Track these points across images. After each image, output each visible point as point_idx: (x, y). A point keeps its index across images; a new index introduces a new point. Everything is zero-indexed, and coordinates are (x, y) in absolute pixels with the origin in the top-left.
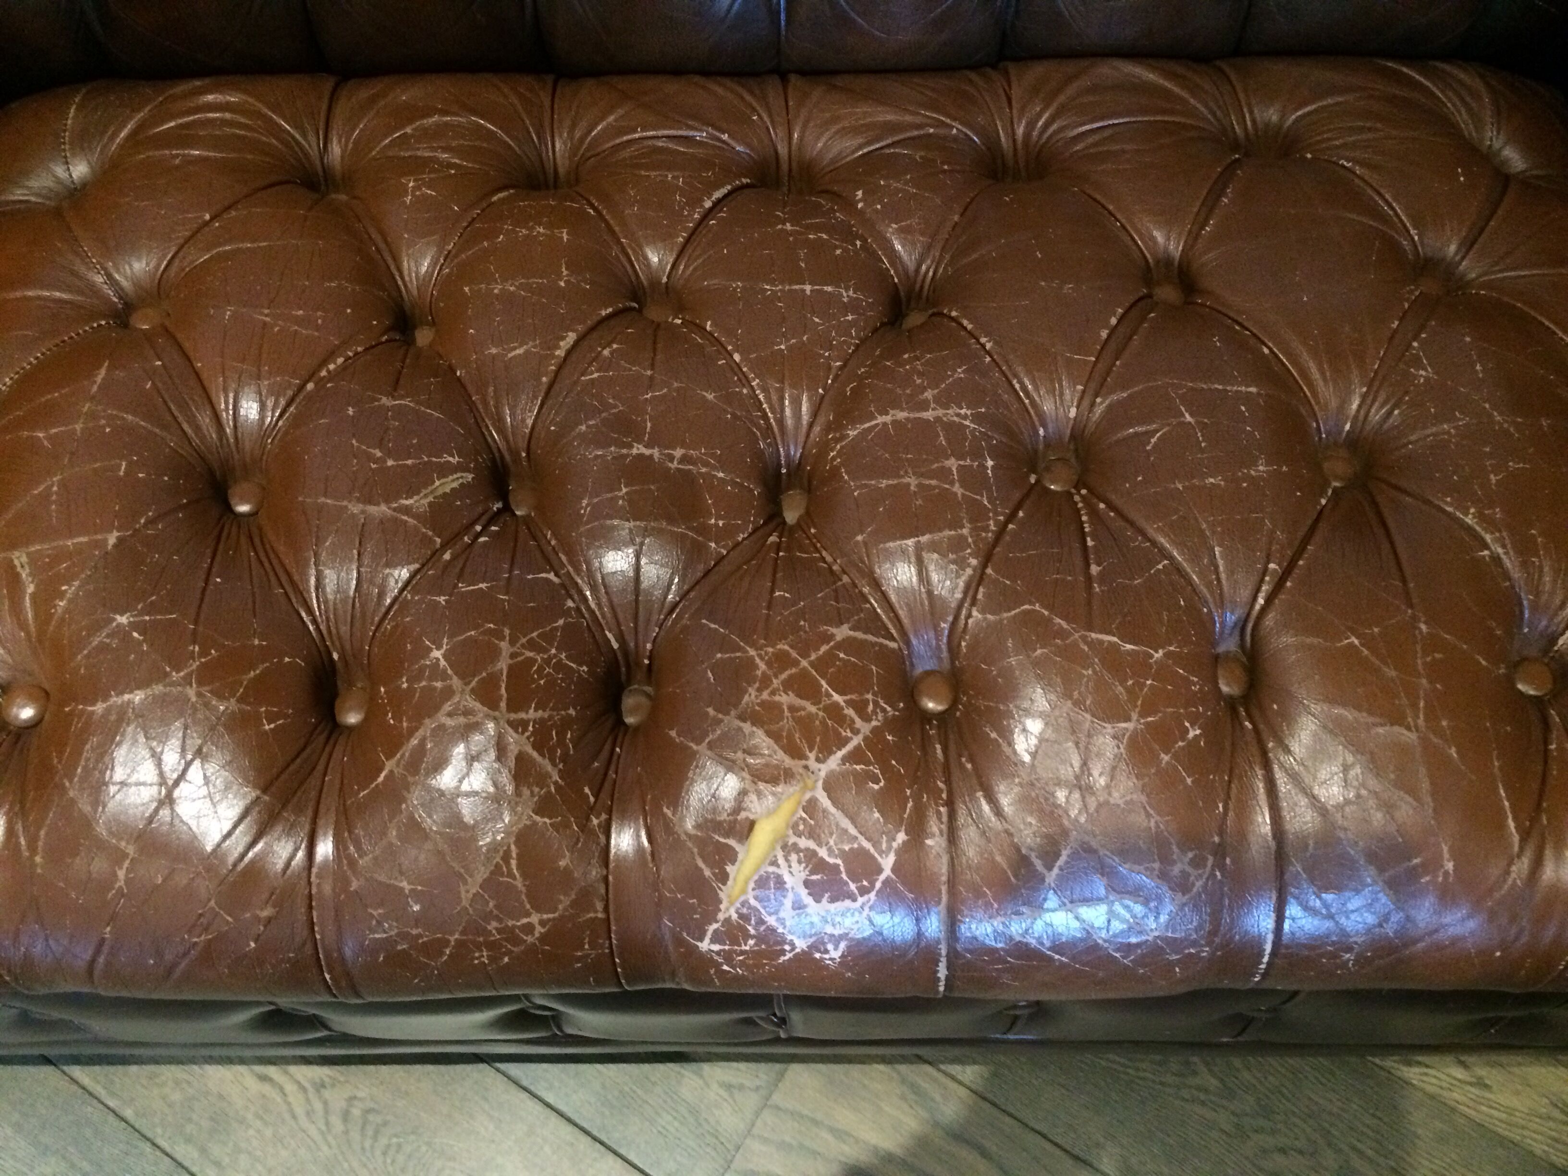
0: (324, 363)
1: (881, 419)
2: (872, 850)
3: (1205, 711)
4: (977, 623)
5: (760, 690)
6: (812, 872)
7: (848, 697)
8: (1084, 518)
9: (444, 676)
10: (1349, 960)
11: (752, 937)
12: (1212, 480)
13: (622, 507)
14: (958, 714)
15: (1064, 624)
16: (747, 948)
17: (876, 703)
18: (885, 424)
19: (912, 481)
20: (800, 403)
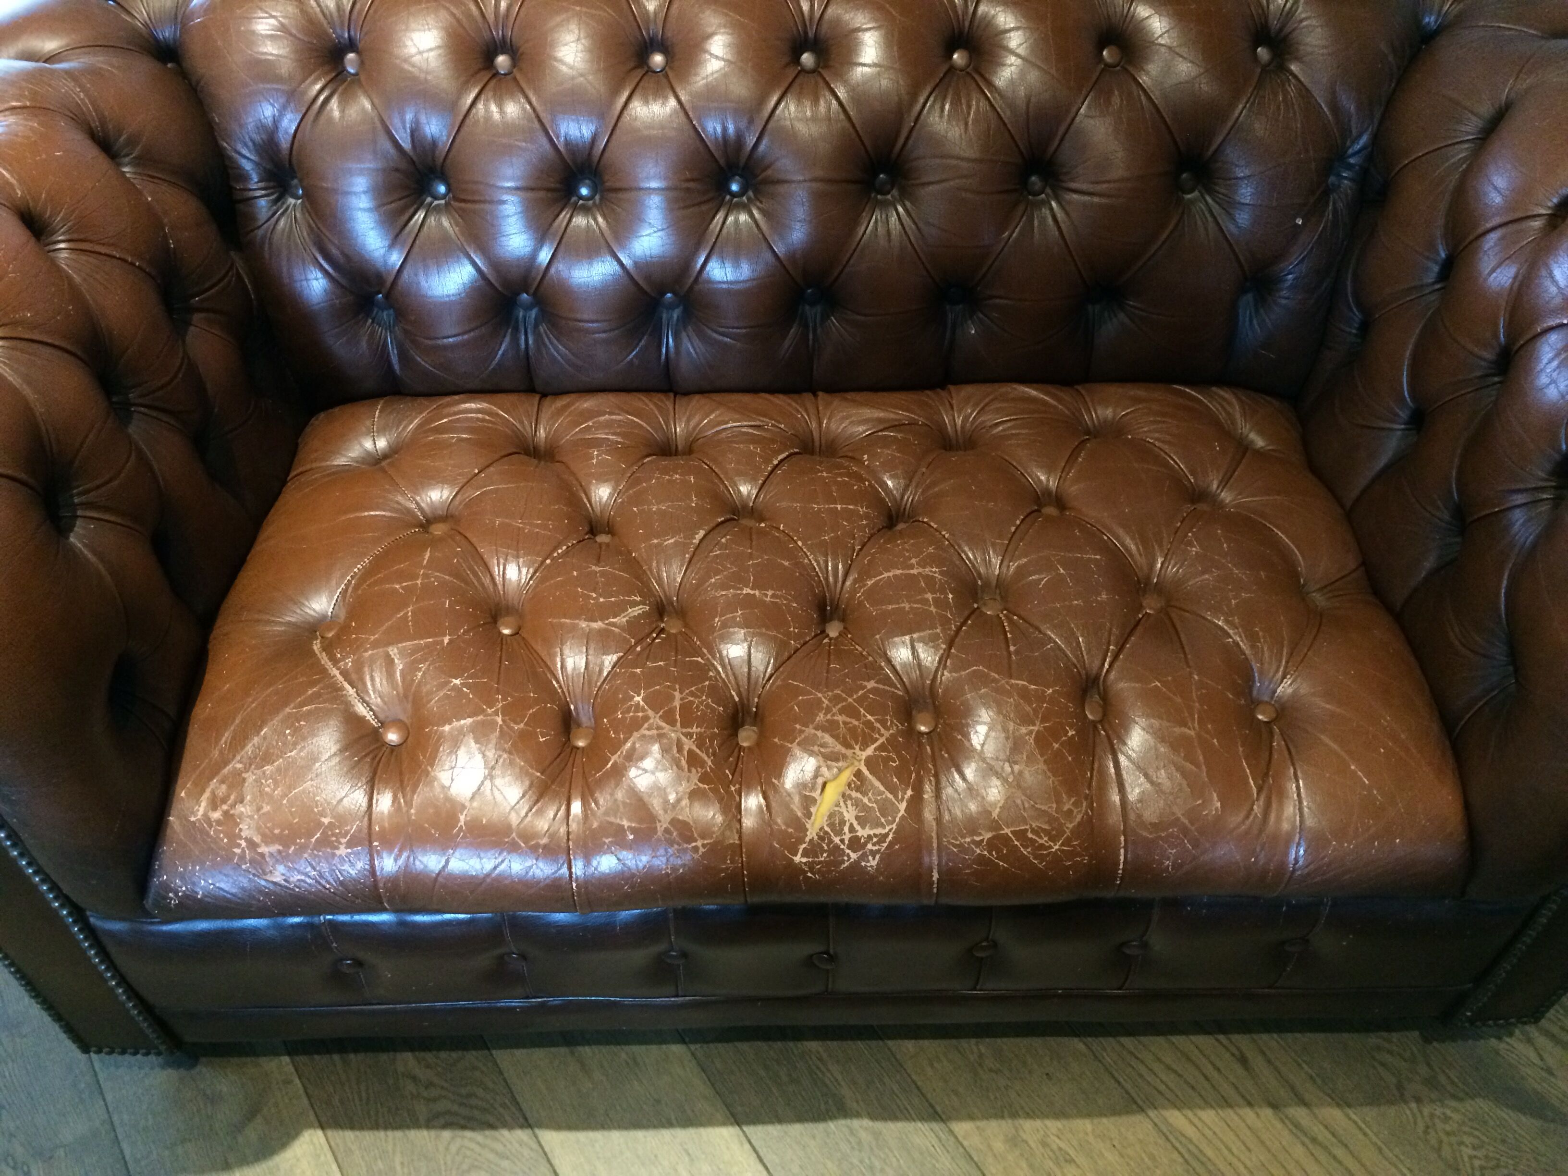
0: (555, 549)
1: (886, 575)
2: (893, 800)
3: (1078, 723)
4: (948, 678)
5: (826, 714)
6: (859, 812)
7: (876, 717)
8: (1006, 624)
9: (643, 710)
10: (1168, 865)
11: (826, 851)
12: (1076, 602)
13: (739, 622)
14: (939, 730)
15: (996, 676)
16: (822, 859)
17: (892, 722)
18: (889, 577)
19: (907, 606)
20: (838, 568)
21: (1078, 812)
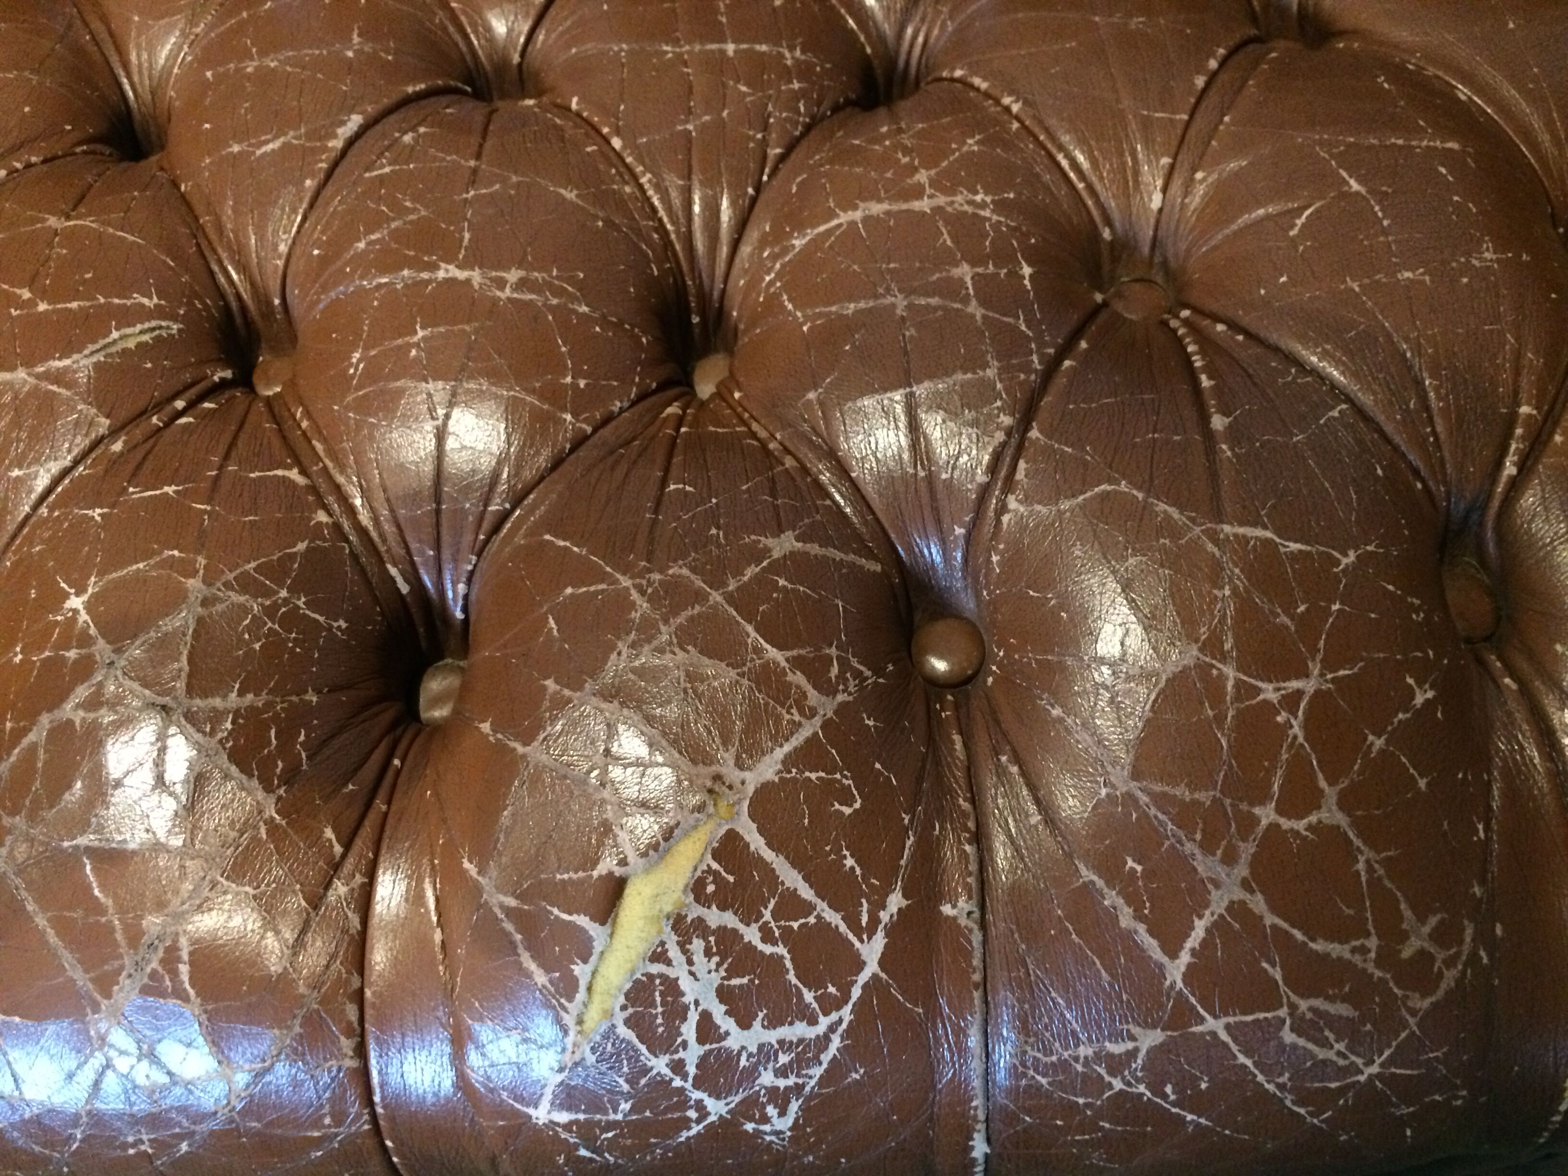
1: (844, 218)
2: (843, 928)
3: (1439, 656)
4: (1019, 519)
5: (636, 647)
6: (731, 973)
7: (795, 653)
8: (1191, 349)
9: (83, 641)
11: (626, 1096)
12: (1408, 274)
13: (417, 359)
14: (990, 680)
15: (1174, 513)
16: (620, 1117)
17: (844, 664)
18: (852, 224)
19: (900, 302)
20: (718, 211)
21: (1450, 963)
